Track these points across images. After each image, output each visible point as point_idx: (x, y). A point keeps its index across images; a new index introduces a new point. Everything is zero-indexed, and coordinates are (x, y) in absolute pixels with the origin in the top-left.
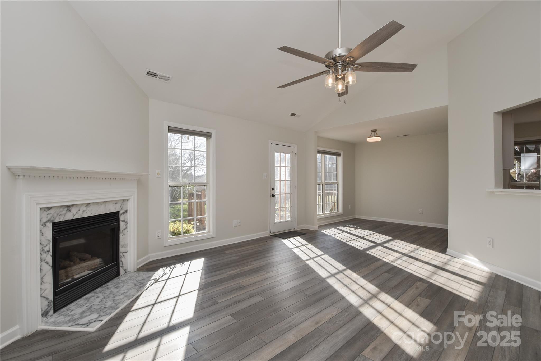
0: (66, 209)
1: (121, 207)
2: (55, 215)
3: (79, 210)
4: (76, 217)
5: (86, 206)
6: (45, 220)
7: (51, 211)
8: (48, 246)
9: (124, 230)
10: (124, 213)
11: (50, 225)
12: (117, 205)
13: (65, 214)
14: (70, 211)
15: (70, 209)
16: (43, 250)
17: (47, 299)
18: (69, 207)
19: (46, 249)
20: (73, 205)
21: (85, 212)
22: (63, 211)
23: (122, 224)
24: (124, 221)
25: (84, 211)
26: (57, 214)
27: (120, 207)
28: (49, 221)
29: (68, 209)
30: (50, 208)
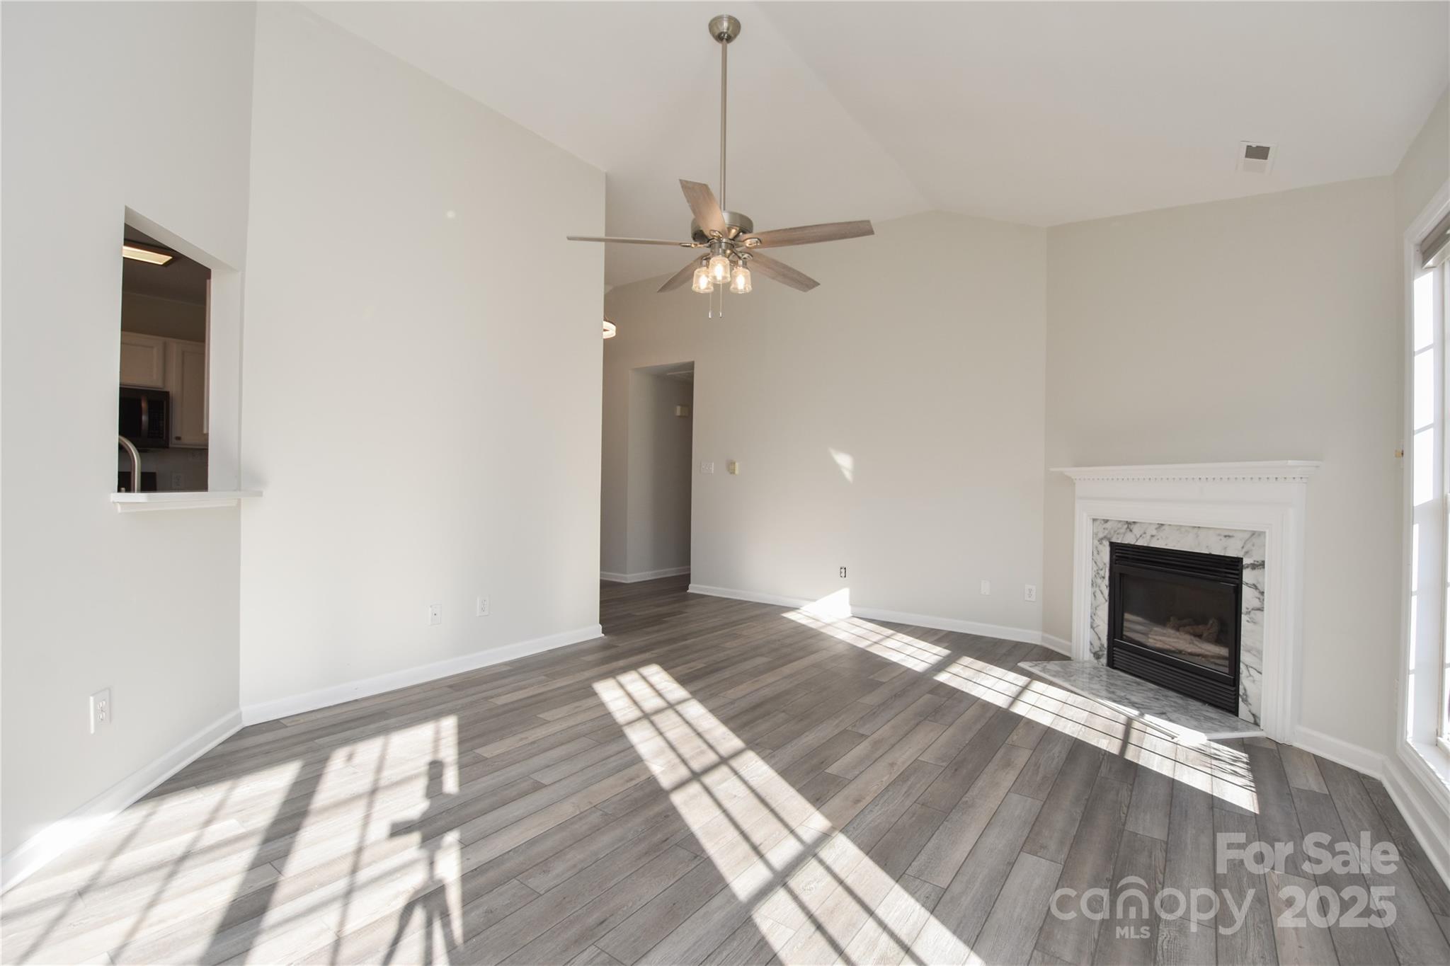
0: (1126, 526)
1: (1244, 550)
2: (1112, 532)
3: (1145, 533)
4: (1140, 543)
5: (1156, 529)
6: (1101, 535)
7: (1108, 525)
8: (1104, 570)
9: (1253, 609)
10: (1254, 566)
11: (1106, 543)
12: (1231, 540)
13: (1124, 534)
14: (1131, 531)
15: (1132, 527)
16: (1098, 573)
17: (1099, 639)
18: (1130, 524)
19: (1102, 573)
20: (1134, 522)
21: (1155, 539)
22: (1121, 528)
23: (1248, 596)
24: (1255, 587)
25: (1152, 536)
26: (1115, 532)
27: (1240, 547)
28: (1105, 538)
29: (1128, 527)
30: (1106, 521)
